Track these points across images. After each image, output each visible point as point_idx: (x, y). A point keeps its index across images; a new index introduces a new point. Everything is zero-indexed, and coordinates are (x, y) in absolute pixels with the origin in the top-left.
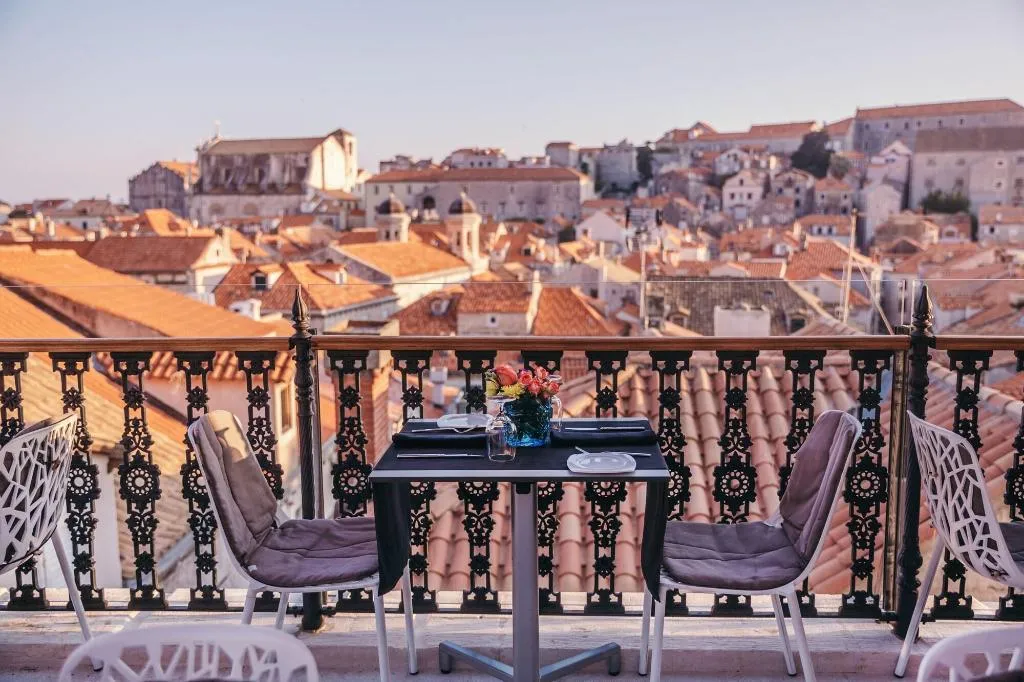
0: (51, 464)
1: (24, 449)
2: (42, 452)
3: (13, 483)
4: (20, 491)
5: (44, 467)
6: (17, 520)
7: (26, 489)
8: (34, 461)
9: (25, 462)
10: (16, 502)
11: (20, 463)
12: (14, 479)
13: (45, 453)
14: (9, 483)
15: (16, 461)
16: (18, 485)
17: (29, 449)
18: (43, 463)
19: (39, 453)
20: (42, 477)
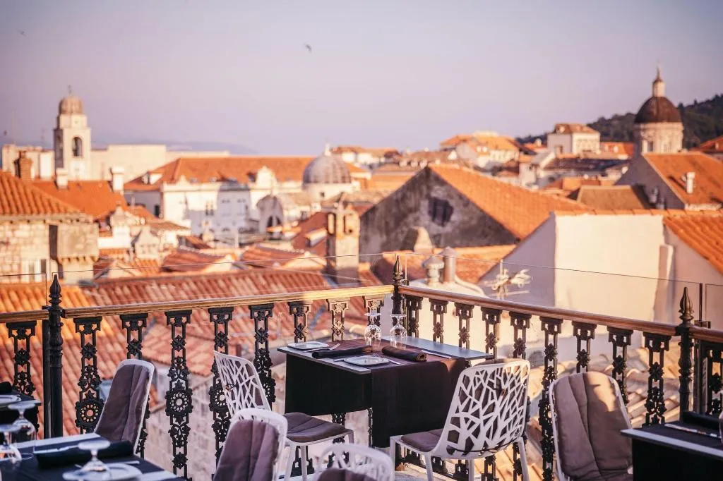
0: (500, 391)
1: (477, 376)
2: (491, 380)
3: (469, 397)
4: (475, 404)
5: (494, 392)
6: (473, 423)
7: (479, 404)
8: (486, 386)
9: (478, 384)
10: (472, 410)
11: (475, 385)
12: (471, 394)
13: (494, 382)
14: (467, 397)
15: (471, 383)
16: (474, 399)
17: (481, 377)
18: (494, 389)
19: (489, 381)
20: (492, 398)
